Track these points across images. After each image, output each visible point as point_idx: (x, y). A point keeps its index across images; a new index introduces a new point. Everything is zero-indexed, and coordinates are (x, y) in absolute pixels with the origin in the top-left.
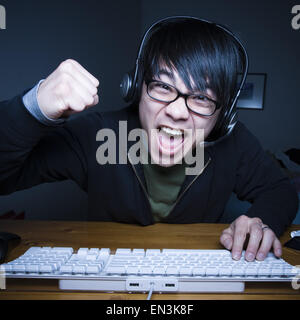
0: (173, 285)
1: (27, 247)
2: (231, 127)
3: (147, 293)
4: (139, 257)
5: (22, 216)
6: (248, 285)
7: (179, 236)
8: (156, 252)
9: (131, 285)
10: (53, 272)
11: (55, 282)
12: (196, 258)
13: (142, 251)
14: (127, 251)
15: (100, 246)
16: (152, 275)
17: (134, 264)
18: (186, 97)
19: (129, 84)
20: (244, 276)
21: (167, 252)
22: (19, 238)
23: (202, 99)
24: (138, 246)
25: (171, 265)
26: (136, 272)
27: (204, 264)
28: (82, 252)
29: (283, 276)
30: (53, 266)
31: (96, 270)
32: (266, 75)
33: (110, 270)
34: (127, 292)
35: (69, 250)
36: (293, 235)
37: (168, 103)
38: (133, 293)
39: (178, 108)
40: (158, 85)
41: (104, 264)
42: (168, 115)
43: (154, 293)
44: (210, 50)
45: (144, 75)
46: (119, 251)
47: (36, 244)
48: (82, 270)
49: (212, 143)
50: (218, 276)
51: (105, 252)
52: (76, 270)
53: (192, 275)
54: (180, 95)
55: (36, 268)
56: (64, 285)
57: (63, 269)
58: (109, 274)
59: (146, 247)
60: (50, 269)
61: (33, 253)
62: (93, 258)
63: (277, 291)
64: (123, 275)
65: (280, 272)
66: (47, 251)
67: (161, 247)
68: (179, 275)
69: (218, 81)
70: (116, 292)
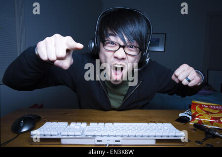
0: (119, 141)
1: (44, 122)
2: (148, 60)
3: (106, 145)
4: (101, 127)
5: (41, 107)
6: (158, 141)
7: (122, 116)
8: (110, 124)
9: (98, 141)
10: (58, 135)
11: (59, 140)
12: (130, 127)
13: (103, 124)
14: (95, 124)
15: (82, 121)
16: (109, 136)
17: (99, 131)
18: (124, 47)
19: (93, 45)
20: (155, 136)
21: (115, 124)
22: (40, 117)
23: (132, 47)
24: (101, 121)
25: (118, 131)
26: (101, 135)
27: (135, 130)
28: (73, 124)
29: (175, 136)
30: (58, 132)
31: (80, 134)
32: (166, 34)
33: (87, 134)
34: (96, 145)
35: (66, 124)
36: (180, 115)
37: (115, 51)
38: (99, 145)
39: (121, 53)
40: (109, 43)
41: (83, 131)
42: (116, 58)
43: (109, 145)
44: (133, 22)
45: (100, 38)
46: (92, 124)
47: (49, 121)
48: (73, 134)
49: (140, 69)
50: (142, 136)
51: (84, 125)
52: (69, 134)
53: (129, 136)
54: (120, 46)
55: (49, 133)
56: (63, 142)
57: (63, 133)
58: (87, 136)
59: (105, 122)
60: (56, 133)
61: (48, 125)
62: (78, 127)
63: (172, 144)
64: (93, 136)
65: (173, 134)
66: (54, 124)
67: (113, 122)
68: (122, 136)
69: (139, 38)
70: (90, 145)
